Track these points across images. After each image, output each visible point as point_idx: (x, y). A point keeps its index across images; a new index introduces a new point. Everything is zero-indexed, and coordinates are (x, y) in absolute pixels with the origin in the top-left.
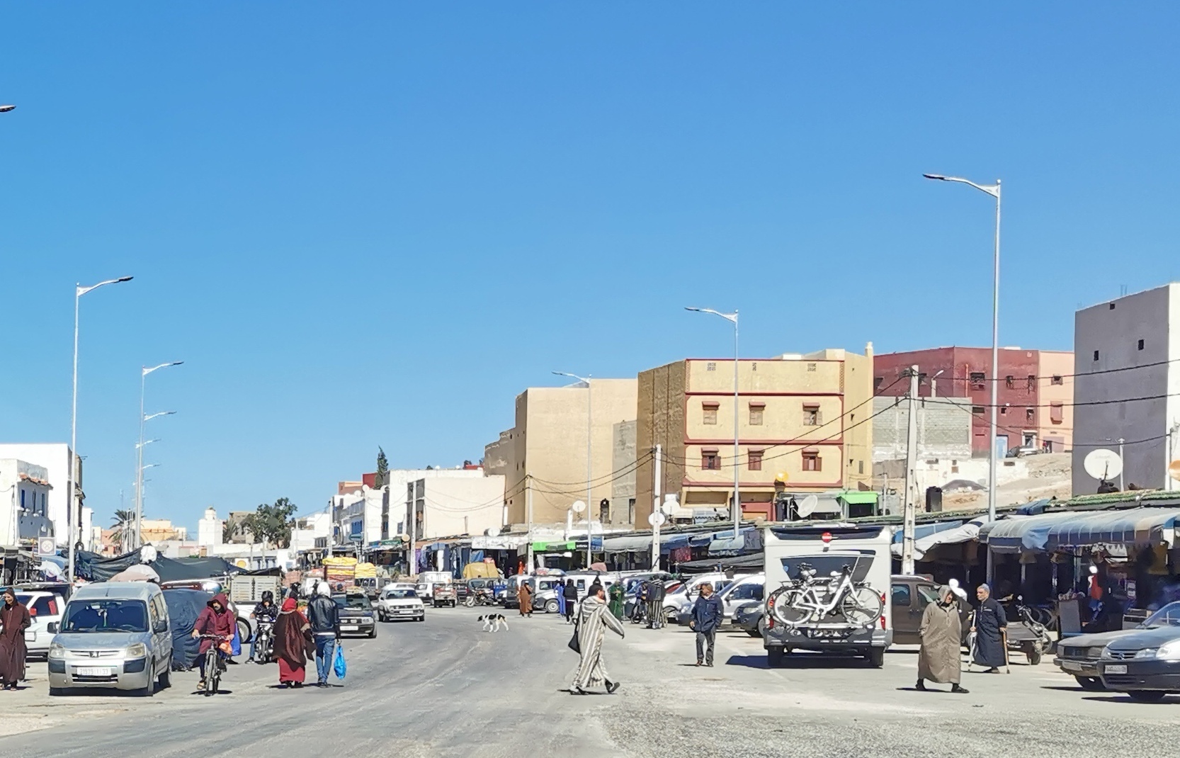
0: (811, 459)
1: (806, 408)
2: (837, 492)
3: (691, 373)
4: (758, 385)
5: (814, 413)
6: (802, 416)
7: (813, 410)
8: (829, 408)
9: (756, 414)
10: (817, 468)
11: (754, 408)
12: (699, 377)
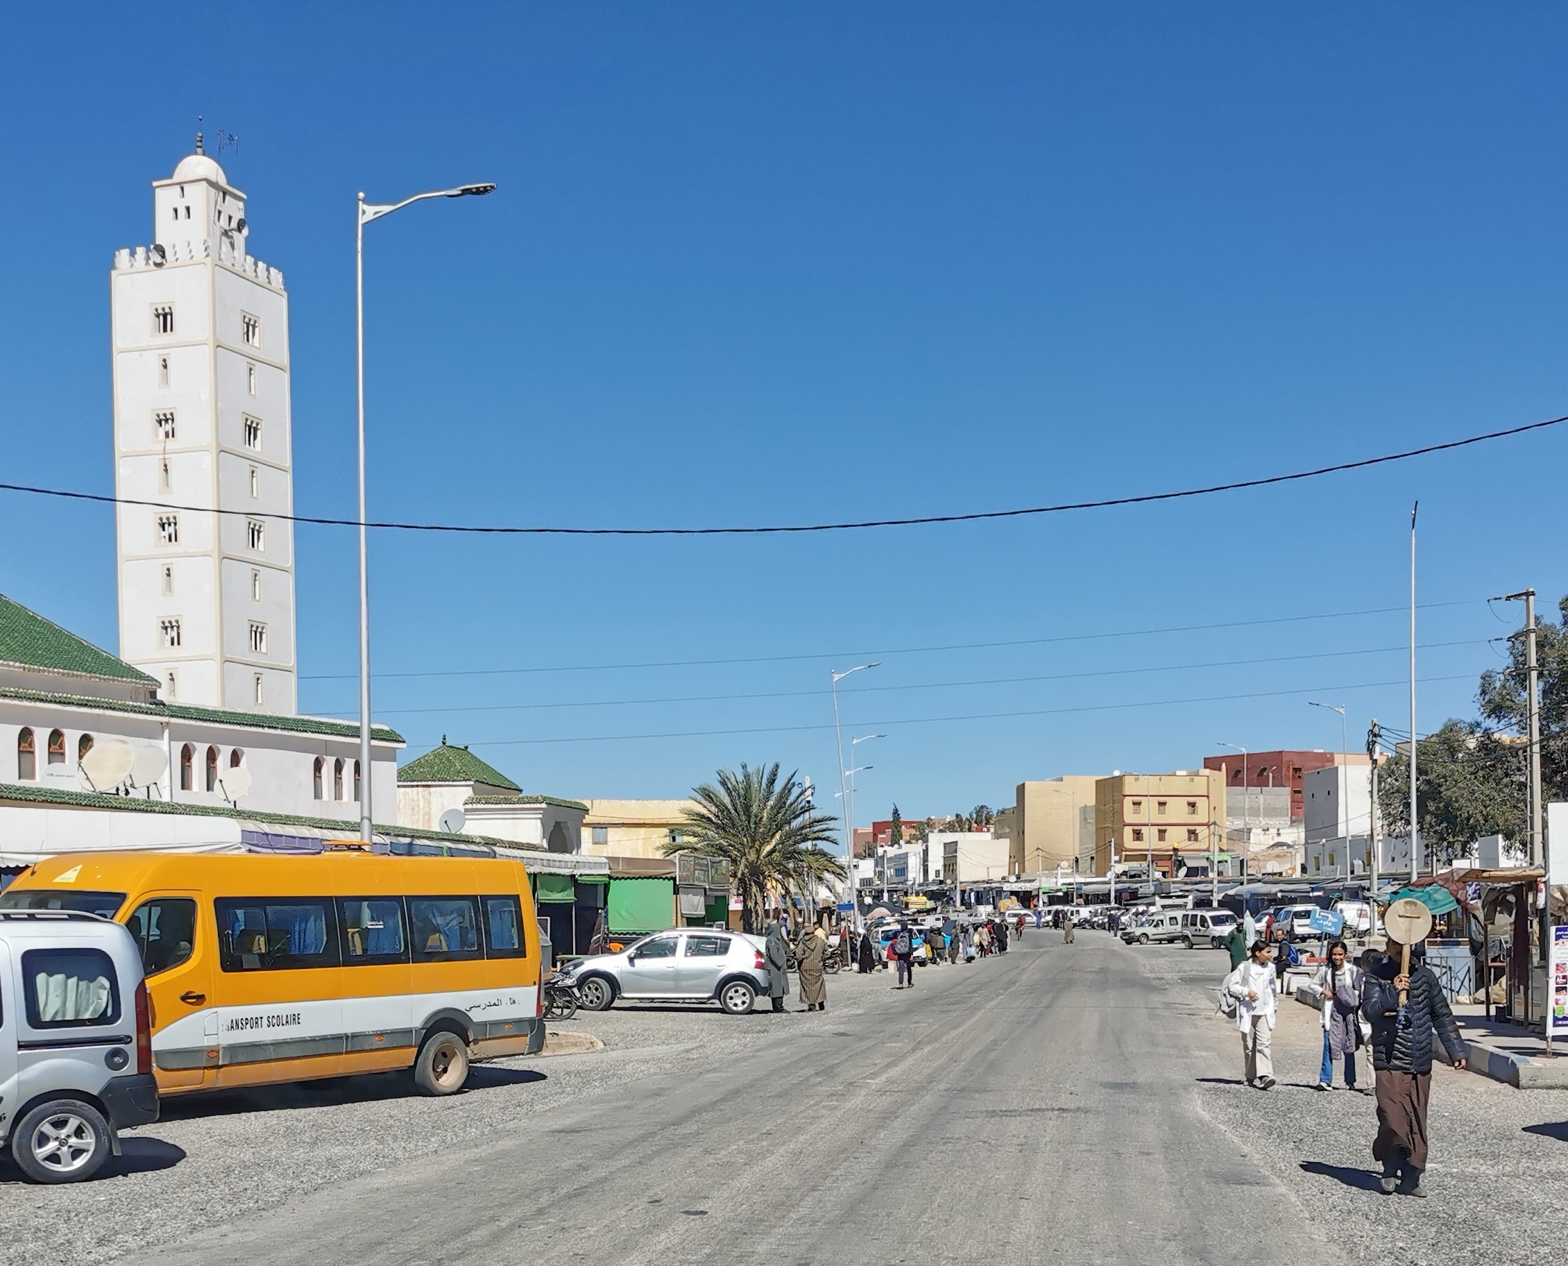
0: (1193, 834)
1: (1189, 804)
2: (1206, 854)
3: (1126, 783)
4: (1162, 790)
5: (1193, 806)
6: (1187, 808)
7: (1193, 805)
8: (1202, 804)
9: (1162, 808)
10: (1196, 840)
11: (1162, 804)
12: (1130, 786)
